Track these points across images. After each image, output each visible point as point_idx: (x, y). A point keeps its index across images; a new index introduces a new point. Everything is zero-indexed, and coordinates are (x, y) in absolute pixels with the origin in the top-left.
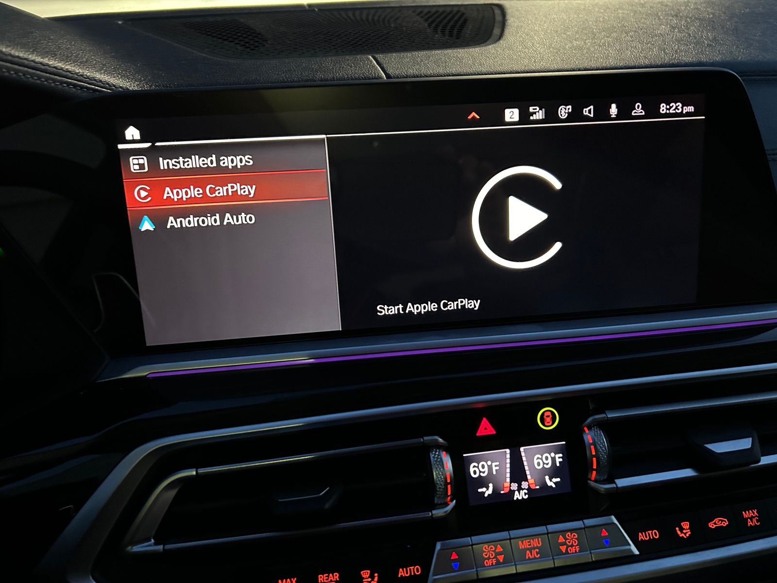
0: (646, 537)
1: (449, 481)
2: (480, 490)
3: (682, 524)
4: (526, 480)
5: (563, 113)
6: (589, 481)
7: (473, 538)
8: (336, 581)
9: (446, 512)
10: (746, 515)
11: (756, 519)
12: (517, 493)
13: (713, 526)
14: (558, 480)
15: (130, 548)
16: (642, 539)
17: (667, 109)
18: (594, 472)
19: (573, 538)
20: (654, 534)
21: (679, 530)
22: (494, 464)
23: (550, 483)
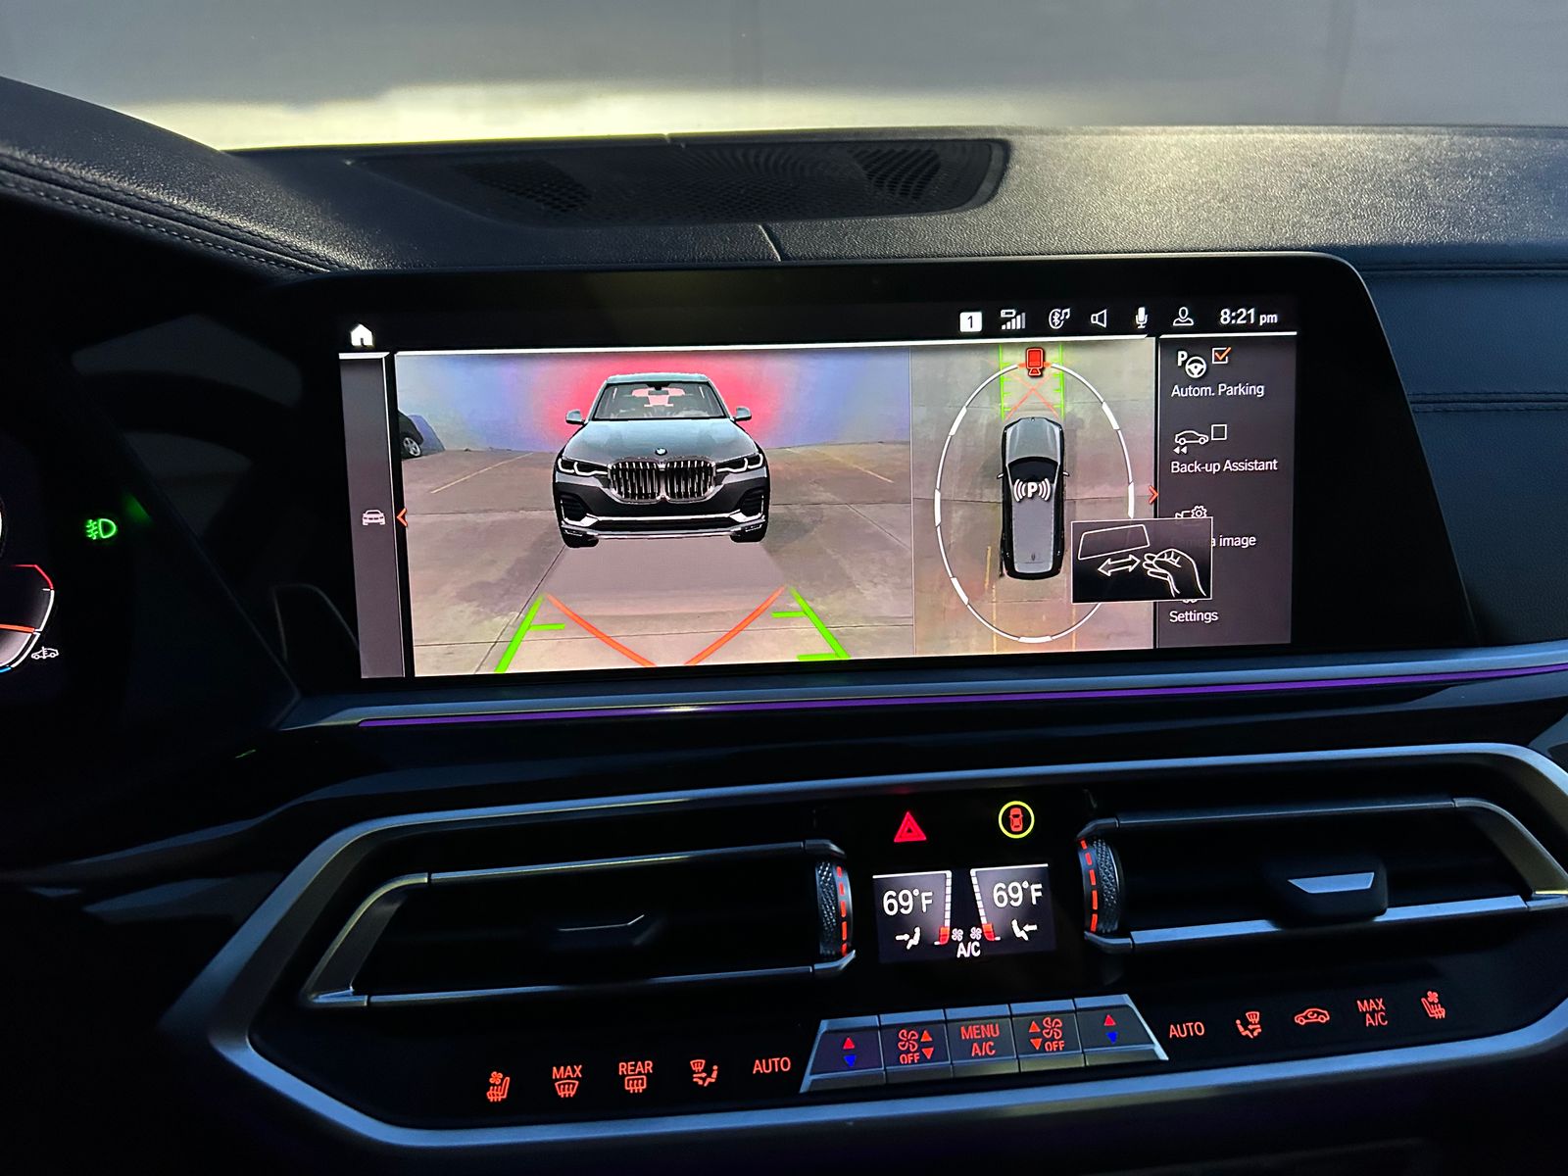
0: (1183, 1033)
1: (843, 916)
2: (898, 938)
3: (1247, 1014)
4: (979, 925)
5: (1056, 321)
6: (1086, 933)
7: (882, 1016)
8: (648, 1075)
9: (837, 967)
10: (1363, 1006)
11: (1382, 1016)
12: (961, 945)
13: (1302, 1021)
14: (1034, 928)
15: (313, 996)
16: (1174, 1036)
17: (1232, 318)
18: (1095, 916)
19: (1054, 1028)
20: (1197, 1028)
21: (1241, 1024)
22: (924, 895)
23: (1019, 933)
